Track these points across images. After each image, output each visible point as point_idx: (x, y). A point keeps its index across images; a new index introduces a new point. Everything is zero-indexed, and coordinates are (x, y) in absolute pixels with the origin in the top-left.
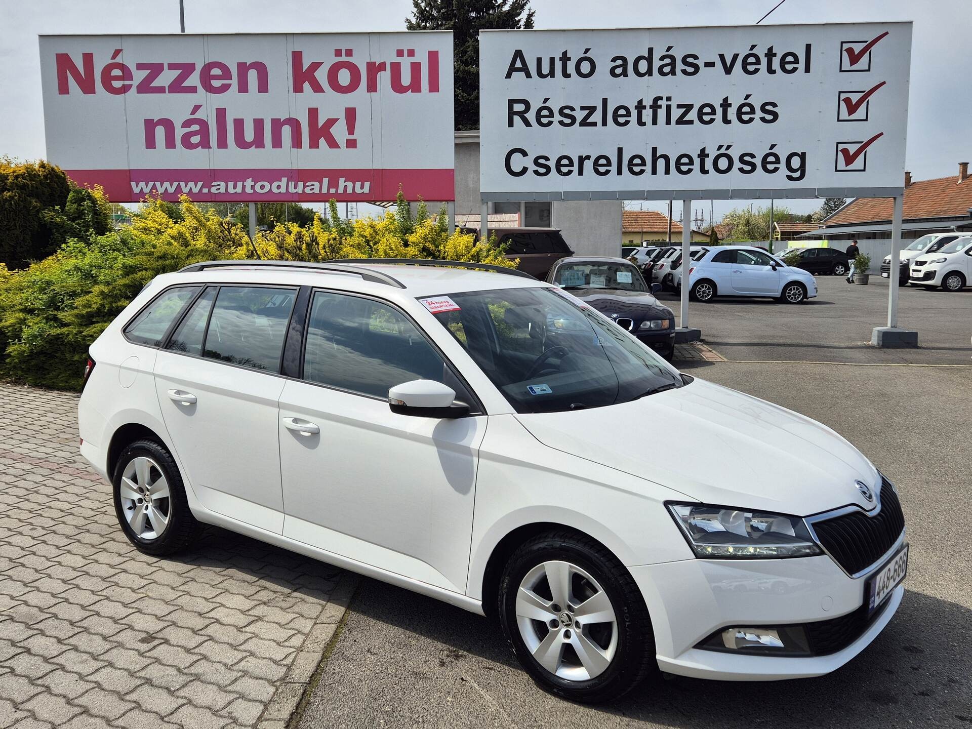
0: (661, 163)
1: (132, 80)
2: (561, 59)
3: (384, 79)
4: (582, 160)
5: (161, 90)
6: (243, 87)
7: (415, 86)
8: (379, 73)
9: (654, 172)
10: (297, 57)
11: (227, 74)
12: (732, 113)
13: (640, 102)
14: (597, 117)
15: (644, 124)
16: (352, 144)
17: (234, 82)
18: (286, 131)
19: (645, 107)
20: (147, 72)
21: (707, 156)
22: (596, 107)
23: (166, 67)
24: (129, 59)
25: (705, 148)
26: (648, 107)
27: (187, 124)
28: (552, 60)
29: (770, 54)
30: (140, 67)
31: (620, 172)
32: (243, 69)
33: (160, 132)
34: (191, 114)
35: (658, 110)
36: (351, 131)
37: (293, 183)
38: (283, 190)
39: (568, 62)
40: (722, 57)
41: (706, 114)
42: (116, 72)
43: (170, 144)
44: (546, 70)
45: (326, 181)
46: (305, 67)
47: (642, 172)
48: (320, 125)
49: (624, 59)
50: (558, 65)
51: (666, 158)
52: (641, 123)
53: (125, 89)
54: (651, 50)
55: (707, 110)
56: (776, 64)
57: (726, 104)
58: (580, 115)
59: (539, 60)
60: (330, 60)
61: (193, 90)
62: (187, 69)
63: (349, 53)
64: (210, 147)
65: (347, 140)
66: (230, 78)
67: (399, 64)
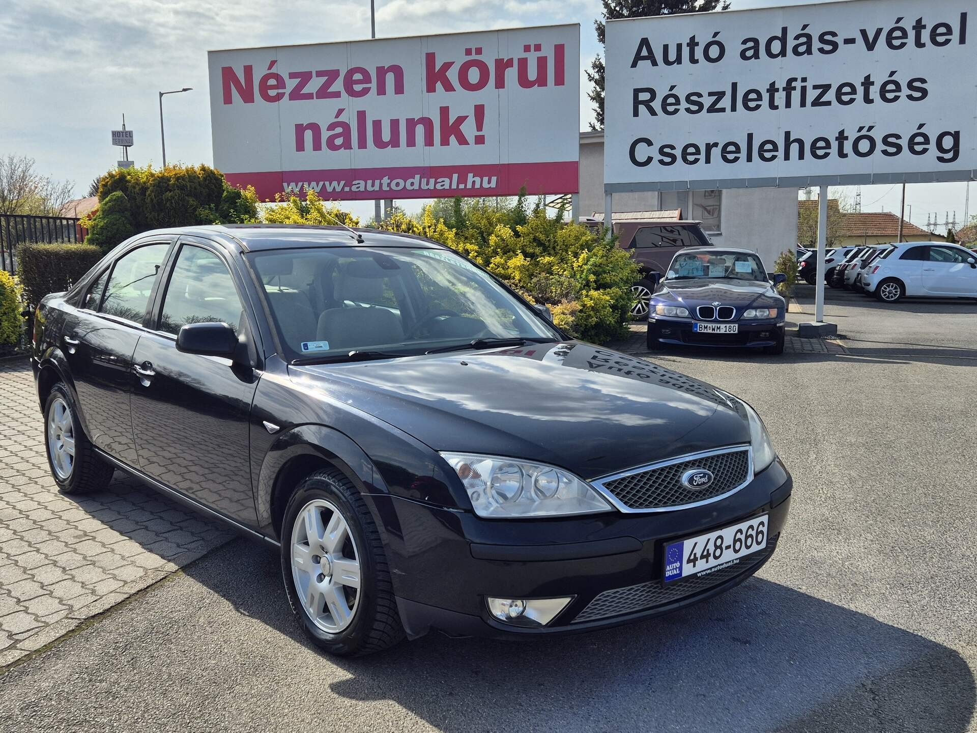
0: (795, 147)
1: (285, 88)
2: (688, 45)
3: (511, 74)
4: (709, 147)
5: (309, 96)
6: (381, 91)
7: (542, 81)
8: (506, 71)
9: (787, 157)
10: (430, 58)
11: (367, 79)
12: (874, 92)
13: (773, 84)
14: (726, 102)
15: (776, 108)
16: (480, 140)
17: (373, 85)
18: (420, 130)
19: (777, 90)
20: (298, 80)
21: (846, 138)
22: (724, 92)
23: (314, 74)
24: (282, 70)
25: (844, 130)
26: (781, 89)
27: (331, 127)
28: (679, 46)
29: (919, 26)
30: (292, 76)
31: (749, 159)
32: (382, 72)
33: (308, 135)
34: (335, 118)
35: (793, 92)
36: (480, 127)
37: (426, 179)
38: (416, 187)
39: (696, 47)
40: (864, 33)
41: (845, 93)
42: (272, 82)
43: (317, 146)
44: (672, 57)
45: (455, 176)
46: (438, 67)
47: (774, 157)
48: (451, 122)
49: (756, 41)
50: (686, 51)
51: (800, 142)
52: (773, 106)
53: (279, 97)
54: (784, 30)
55: (847, 89)
56: (925, 36)
57: (867, 83)
58: (707, 101)
59: (666, 47)
60: (462, 59)
61: (337, 95)
62: (332, 75)
63: (479, 51)
64: (351, 148)
65: (476, 136)
66: (370, 82)
67: (526, 59)
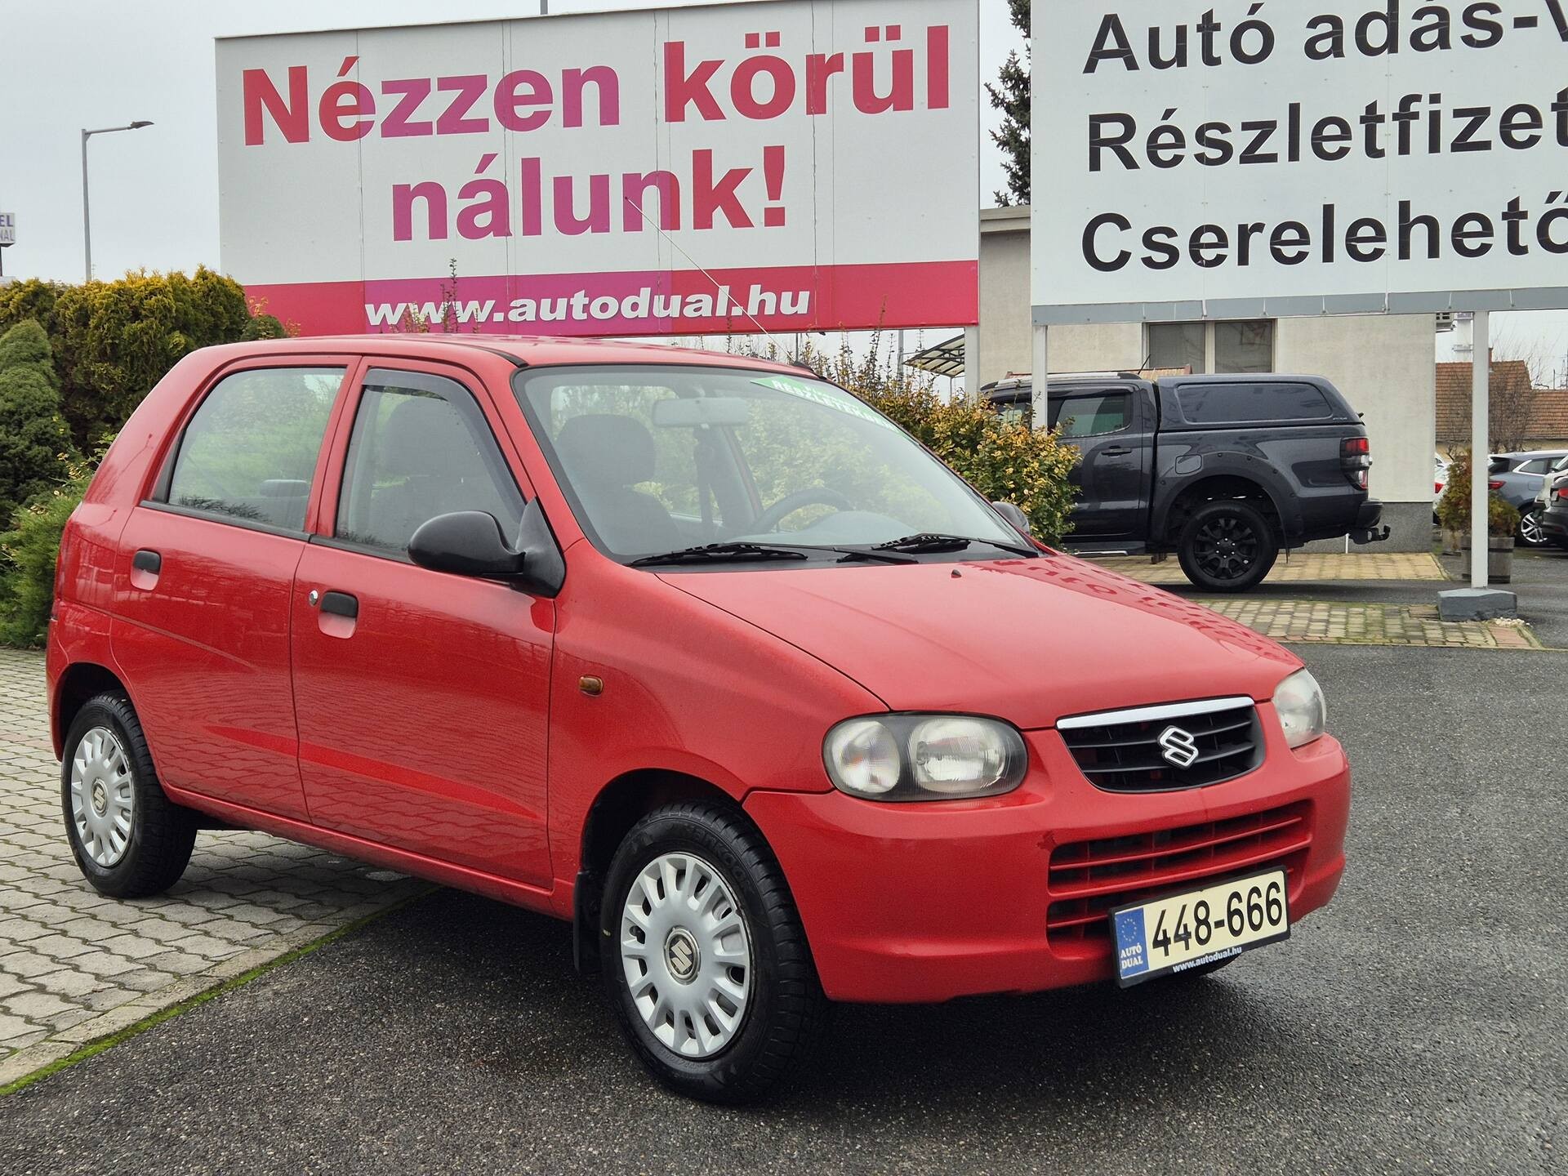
0: (1419, 233)
1: (374, 112)
2: (1199, 29)
3: (840, 85)
4: (1244, 233)
5: (424, 129)
6: (573, 117)
7: (902, 98)
8: (830, 78)
9: (1404, 253)
10: (674, 53)
11: (543, 92)
13: (1372, 108)
14: (1277, 142)
15: (1380, 154)
16: (775, 217)
17: (557, 107)
18: (651, 197)
19: (1381, 119)
20: (398, 98)
21: (1524, 215)
22: (1275, 122)
23: (434, 85)
24: (369, 75)
25: (1517, 199)
26: (1389, 118)
27: (468, 191)
28: (1181, 32)
30: (389, 87)
31: (1328, 256)
32: (574, 81)
33: (420, 207)
34: (476, 172)
35: (1413, 122)
36: (774, 191)
37: (662, 297)
38: (643, 312)
39: (1214, 33)
40: (1553, 5)
41: (1518, 126)
42: (348, 100)
43: (438, 229)
44: (1167, 51)
45: (724, 291)
46: (688, 72)
47: (1377, 253)
48: (716, 180)
49: (1336, 22)
50: (1194, 41)
51: (1431, 223)
52: (1373, 151)
53: (360, 131)
55: (1522, 118)
57: (1563, 104)
58: (1240, 141)
59: (1154, 34)
60: (736, 55)
61: (481, 126)
62: (472, 86)
63: (773, 39)
64: (509, 234)
65: (767, 211)
66: (551, 102)
67: (871, 54)
